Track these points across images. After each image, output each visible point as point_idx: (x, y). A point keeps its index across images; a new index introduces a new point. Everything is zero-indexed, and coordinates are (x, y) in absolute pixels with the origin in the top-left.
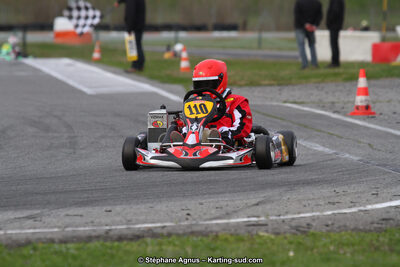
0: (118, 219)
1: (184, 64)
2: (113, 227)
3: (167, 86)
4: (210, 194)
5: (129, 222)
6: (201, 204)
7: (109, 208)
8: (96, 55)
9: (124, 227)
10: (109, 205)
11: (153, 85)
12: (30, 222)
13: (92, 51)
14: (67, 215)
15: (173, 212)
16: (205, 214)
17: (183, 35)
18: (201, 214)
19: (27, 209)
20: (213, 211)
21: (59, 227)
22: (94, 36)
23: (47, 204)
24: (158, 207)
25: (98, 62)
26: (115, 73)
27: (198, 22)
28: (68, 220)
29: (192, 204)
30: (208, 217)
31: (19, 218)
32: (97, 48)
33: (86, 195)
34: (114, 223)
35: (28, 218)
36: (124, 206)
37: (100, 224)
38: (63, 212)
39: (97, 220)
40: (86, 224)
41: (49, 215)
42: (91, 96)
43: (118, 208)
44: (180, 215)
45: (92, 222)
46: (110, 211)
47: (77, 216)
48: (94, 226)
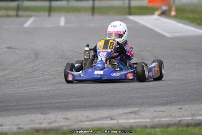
0: (186, 113)
2: (183, 119)
5: (193, 115)
7: (180, 107)
8: (173, 13)
9: (190, 118)
10: (181, 105)
12: (133, 115)
13: (170, 10)
14: (155, 111)
19: (131, 107)
21: (150, 118)
23: (142, 104)
25: (174, 17)
26: (184, 24)
28: (155, 114)
31: (126, 113)
32: (173, 9)
33: (166, 99)
34: (183, 116)
35: (132, 113)
37: (175, 117)
38: (152, 109)
39: (174, 114)
40: (167, 117)
41: (144, 111)
42: (170, 38)
43: (186, 107)
45: (170, 115)
46: (181, 109)
47: (160, 111)
48: (171, 118)
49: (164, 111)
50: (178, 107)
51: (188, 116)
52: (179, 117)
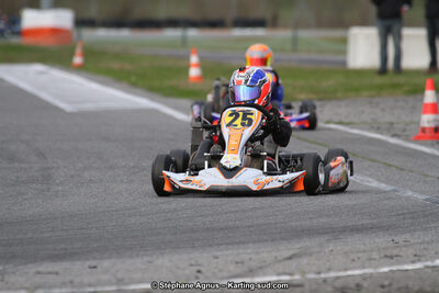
0: (105, 277)
1: (194, 72)
2: (99, 289)
3: (172, 101)
4: (228, 244)
5: (120, 281)
6: (217, 257)
7: (94, 263)
8: (78, 60)
9: (114, 288)
10: (94, 258)
11: (153, 100)
13: (72, 54)
14: (39, 273)
15: (178, 268)
16: (221, 271)
17: (193, 33)
18: (216, 271)
20: (232, 267)
21: (27, 289)
22: (75, 34)
23: (11, 258)
24: (159, 262)
25: (80, 69)
26: (103, 83)
27: (213, 15)
28: (38, 279)
29: (204, 258)
30: (225, 274)
32: (78, 50)
33: (63, 246)
34: (99, 283)
36: (114, 260)
37: (81, 285)
38: (32, 269)
39: (78, 280)
40: (63, 285)
41: (14, 273)
42: (71, 114)
43: (106, 263)
44: (187, 272)
45: (71, 282)
46: (95, 267)
47: (50, 273)
48: (74, 287)
49: (57, 273)
50: (88, 263)
51: (109, 283)
52: (90, 285)
